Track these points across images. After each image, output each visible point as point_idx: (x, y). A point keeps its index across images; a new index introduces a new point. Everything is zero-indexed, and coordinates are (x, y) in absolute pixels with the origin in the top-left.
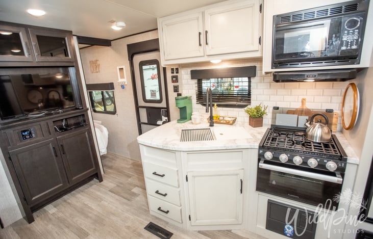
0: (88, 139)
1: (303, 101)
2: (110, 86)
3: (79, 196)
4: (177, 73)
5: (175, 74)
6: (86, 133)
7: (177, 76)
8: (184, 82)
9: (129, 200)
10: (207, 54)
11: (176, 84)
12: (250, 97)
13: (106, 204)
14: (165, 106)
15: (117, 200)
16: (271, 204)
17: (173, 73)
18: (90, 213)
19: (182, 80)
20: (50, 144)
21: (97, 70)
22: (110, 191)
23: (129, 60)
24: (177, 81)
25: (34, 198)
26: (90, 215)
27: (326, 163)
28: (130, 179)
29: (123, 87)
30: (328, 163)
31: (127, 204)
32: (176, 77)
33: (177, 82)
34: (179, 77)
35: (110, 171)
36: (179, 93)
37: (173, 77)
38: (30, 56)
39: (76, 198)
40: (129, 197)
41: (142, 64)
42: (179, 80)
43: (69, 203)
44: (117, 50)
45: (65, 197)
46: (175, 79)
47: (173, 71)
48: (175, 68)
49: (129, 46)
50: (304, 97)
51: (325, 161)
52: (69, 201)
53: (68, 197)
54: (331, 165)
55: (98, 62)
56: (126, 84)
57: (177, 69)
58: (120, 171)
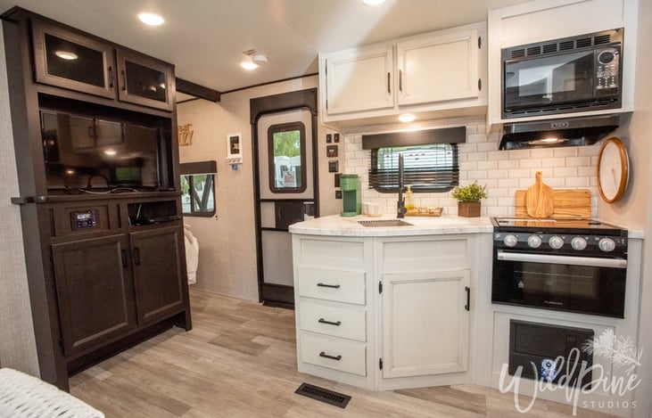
0: (177, 246)
1: (538, 176)
2: (210, 167)
3: (151, 351)
4: (337, 141)
5: (333, 143)
6: (176, 234)
7: (337, 146)
8: (348, 155)
9: (252, 354)
10: (401, 103)
11: (333, 159)
12: (458, 174)
13: (209, 361)
14: (312, 197)
15: (229, 355)
16: (515, 325)
17: (329, 141)
18: (183, 375)
19: (344, 152)
20: (119, 244)
21: (188, 141)
22: (210, 342)
23: (251, 123)
24: (335, 154)
25: (76, 344)
26: (183, 379)
27: (598, 241)
28: (243, 326)
29: (235, 167)
30: (601, 242)
31: (249, 361)
32: (336, 148)
33: (337, 156)
34: (339, 148)
35: (200, 314)
36: (339, 172)
37: (329, 148)
38: (113, 88)
39: (146, 354)
40: (250, 350)
41: (274, 129)
42: (340, 152)
43: (135, 364)
44: (230, 108)
45: (124, 354)
46: (333, 151)
47: (330, 138)
48: (333, 133)
49: (254, 103)
50: (539, 170)
51: (597, 239)
52: (133, 360)
53: (129, 355)
54: (607, 244)
55: (191, 129)
56: (241, 161)
57: (337, 136)
58: (220, 315)
